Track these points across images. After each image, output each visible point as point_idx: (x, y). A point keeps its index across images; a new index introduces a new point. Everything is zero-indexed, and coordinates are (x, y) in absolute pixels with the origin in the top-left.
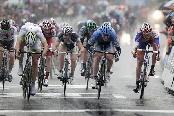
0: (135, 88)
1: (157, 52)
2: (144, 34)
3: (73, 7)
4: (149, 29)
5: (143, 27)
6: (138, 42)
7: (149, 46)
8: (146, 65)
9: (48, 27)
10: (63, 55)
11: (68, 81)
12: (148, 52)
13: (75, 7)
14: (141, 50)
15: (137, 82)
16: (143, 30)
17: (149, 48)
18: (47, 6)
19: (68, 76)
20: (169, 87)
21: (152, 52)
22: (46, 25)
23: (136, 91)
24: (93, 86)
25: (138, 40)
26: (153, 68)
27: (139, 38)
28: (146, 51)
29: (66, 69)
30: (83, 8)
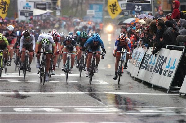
0: (114, 77)
1: (130, 53)
2: (121, 40)
3: (58, 23)
4: (124, 37)
5: (120, 36)
6: (117, 46)
7: (124, 49)
8: (122, 62)
9: (55, 35)
10: (66, 54)
11: (69, 72)
12: (123, 53)
13: (60, 23)
14: (119, 51)
15: (116, 73)
16: (120, 38)
17: (124, 51)
18: (43, 21)
19: (69, 68)
20: (136, 76)
21: (126, 53)
22: (54, 34)
23: (115, 79)
24: (87, 75)
25: (117, 44)
26: (127, 64)
27: (118, 43)
28: (123, 52)
29: (68, 64)
30: (65, 23)
